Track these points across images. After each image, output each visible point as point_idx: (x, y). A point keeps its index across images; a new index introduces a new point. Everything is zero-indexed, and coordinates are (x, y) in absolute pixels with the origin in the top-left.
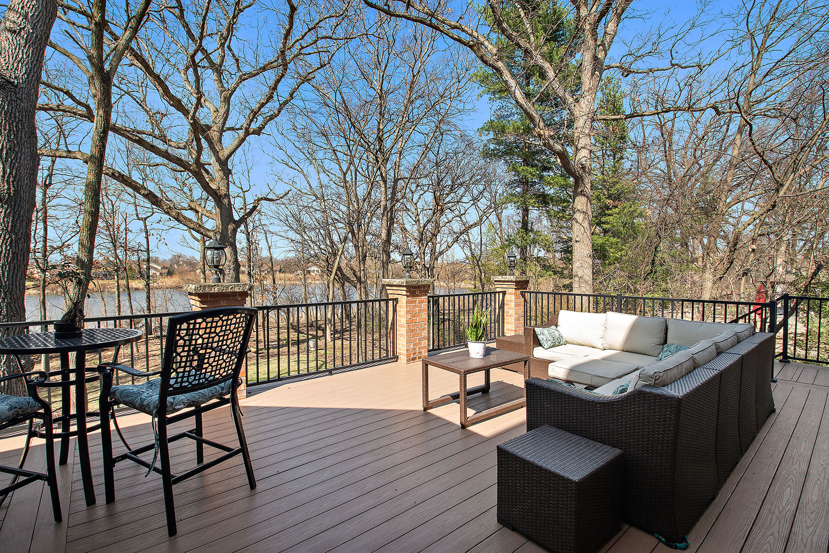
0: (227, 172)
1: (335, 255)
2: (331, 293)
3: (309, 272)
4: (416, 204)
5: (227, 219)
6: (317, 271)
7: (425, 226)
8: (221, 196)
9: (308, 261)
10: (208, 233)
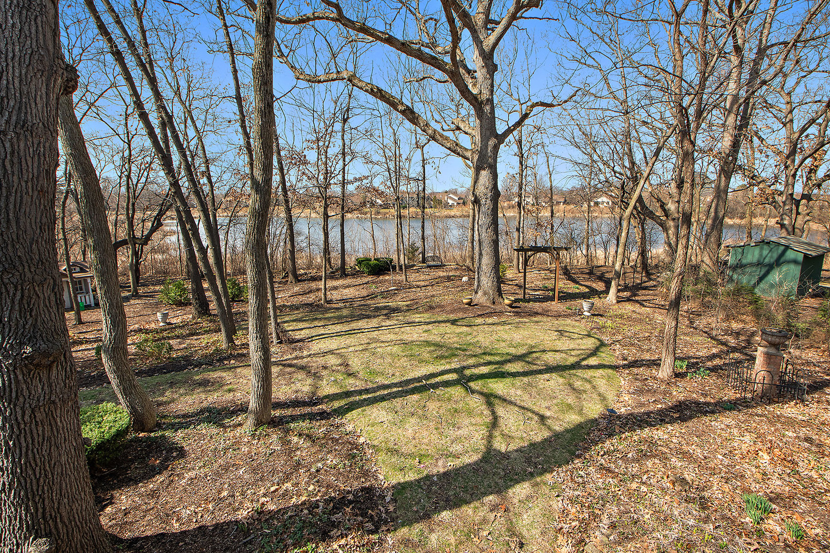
0: (491, 68)
1: (635, 180)
2: (624, 234)
3: (597, 204)
4: (789, 94)
5: (488, 133)
6: (608, 203)
7: (804, 130)
8: (482, 102)
9: (597, 190)
10: (465, 152)
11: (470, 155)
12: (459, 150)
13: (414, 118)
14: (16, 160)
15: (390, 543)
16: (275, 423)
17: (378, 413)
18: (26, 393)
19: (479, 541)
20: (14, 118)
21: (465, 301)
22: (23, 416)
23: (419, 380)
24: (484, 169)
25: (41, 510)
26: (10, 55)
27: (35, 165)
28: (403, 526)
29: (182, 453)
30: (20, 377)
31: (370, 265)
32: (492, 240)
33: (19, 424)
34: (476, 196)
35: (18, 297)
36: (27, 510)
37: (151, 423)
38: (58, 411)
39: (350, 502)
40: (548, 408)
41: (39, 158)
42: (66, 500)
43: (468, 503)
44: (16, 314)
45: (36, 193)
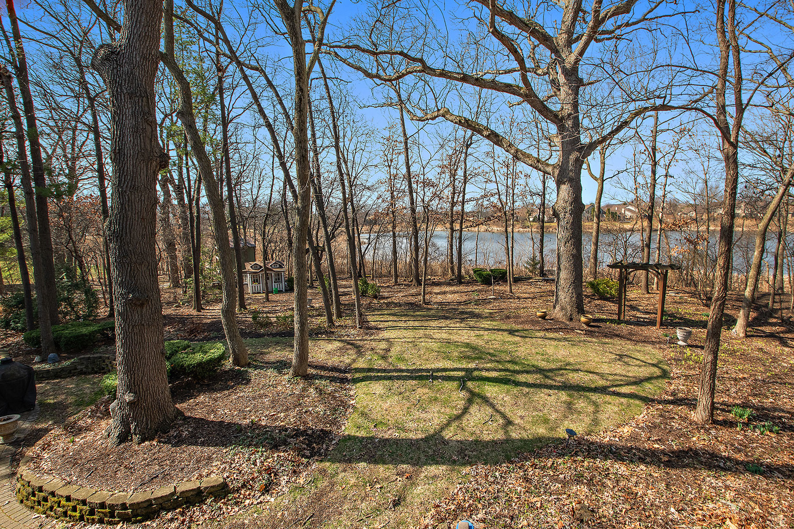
5: (570, 147)
8: (562, 118)
10: (546, 168)
11: (550, 170)
12: (540, 166)
13: (498, 141)
14: (130, 204)
15: (313, 468)
16: (307, 377)
17: (378, 388)
18: (130, 317)
19: (369, 489)
20: (130, 184)
21: (538, 314)
22: (129, 329)
23: (427, 370)
24: (564, 183)
25: (133, 379)
26: (129, 155)
27: (139, 206)
28: (329, 461)
29: (248, 381)
30: (128, 309)
31: (483, 275)
32: (572, 254)
33: (127, 333)
34: (555, 210)
35: (129, 270)
36: (128, 376)
37: (243, 362)
38: (146, 330)
39: (307, 435)
40: (522, 417)
41: (141, 203)
42: (146, 378)
43: (384, 463)
44: (128, 278)
45: (140, 220)
